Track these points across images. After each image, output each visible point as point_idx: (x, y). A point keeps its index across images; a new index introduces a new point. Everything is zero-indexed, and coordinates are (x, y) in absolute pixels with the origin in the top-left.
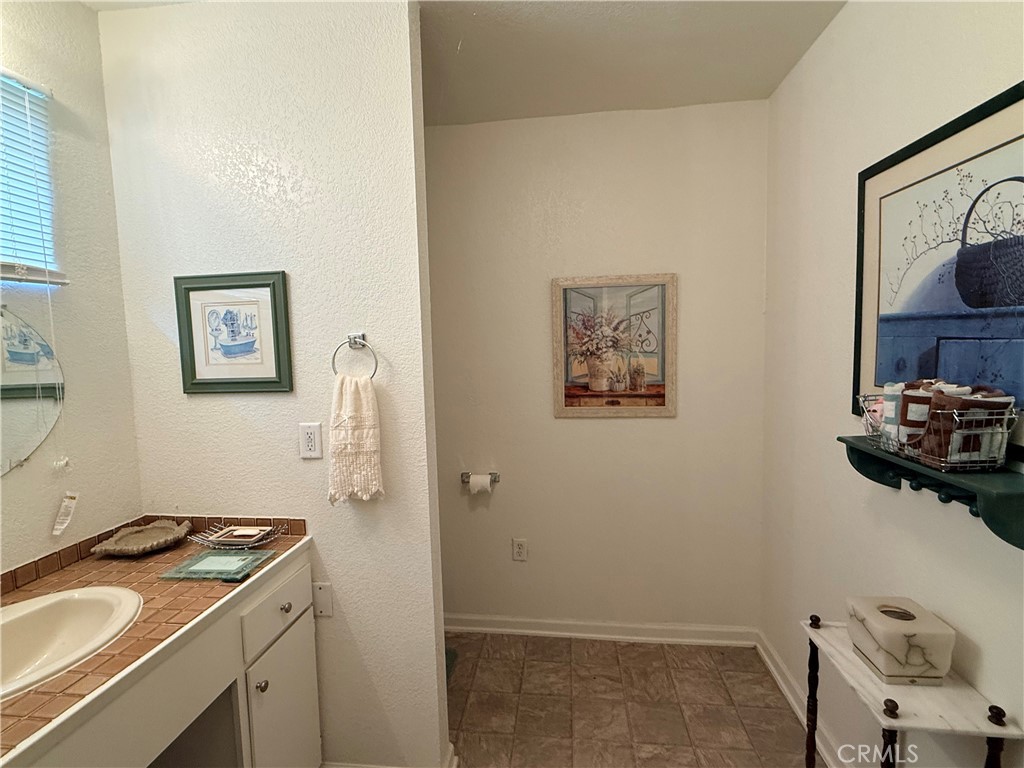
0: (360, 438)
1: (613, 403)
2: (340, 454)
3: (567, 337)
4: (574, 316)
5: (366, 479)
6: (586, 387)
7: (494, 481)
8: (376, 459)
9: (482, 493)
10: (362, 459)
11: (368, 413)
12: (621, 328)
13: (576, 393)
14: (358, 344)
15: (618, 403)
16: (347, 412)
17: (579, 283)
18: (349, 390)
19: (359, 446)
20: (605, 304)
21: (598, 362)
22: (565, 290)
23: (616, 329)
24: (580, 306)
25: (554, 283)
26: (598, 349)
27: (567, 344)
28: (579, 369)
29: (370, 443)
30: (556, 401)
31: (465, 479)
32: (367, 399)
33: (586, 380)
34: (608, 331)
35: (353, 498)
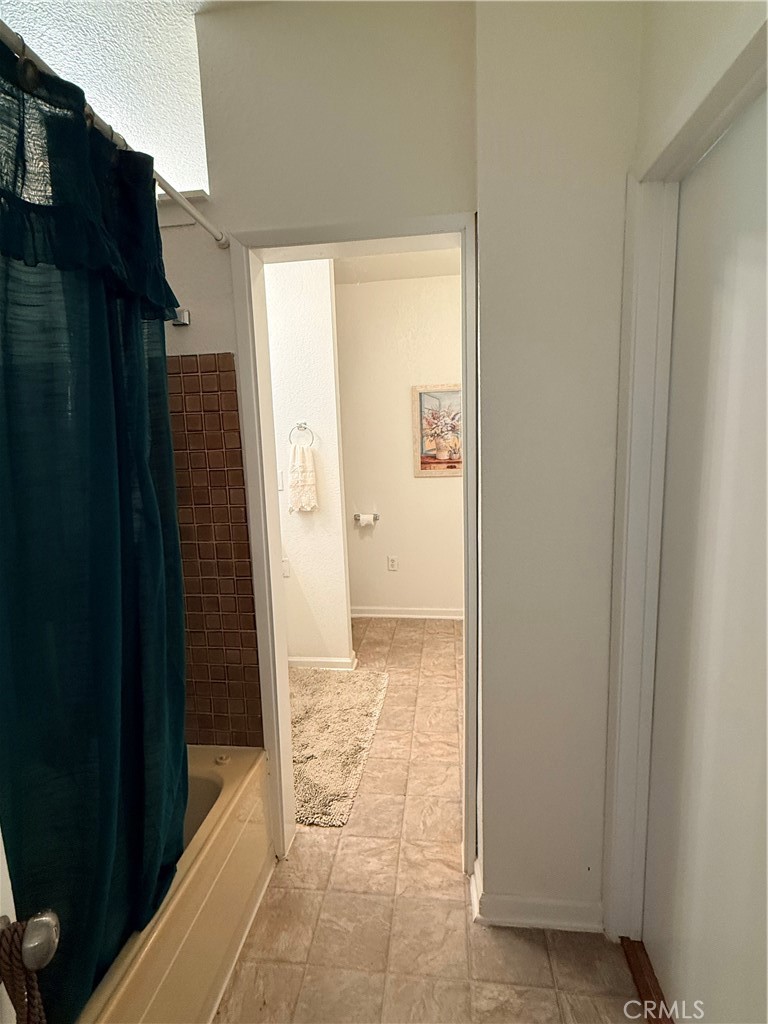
0: (305, 477)
1: (451, 467)
2: (294, 486)
3: (422, 424)
4: (426, 411)
5: (308, 500)
6: (434, 457)
7: (376, 519)
8: (314, 488)
9: (368, 526)
10: (306, 488)
11: (309, 465)
12: (457, 418)
13: (428, 461)
14: (302, 427)
15: (455, 467)
16: (298, 463)
17: (429, 389)
18: (299, 451)
19: (304, 481)
20: (446, 403)
21: (442, 440)
22: (420, 394)
23: (453, 419)
24: (430, 404)
25: (413, 389)
26: (442, 432)
27: (422, 429)
28: (429, 445)
29: (310, 480)
30: (415, 467)
31: (357, 519)
32: (308, 456)
33: (434, 452)
34: (449, 421)
35: (301, 511)
